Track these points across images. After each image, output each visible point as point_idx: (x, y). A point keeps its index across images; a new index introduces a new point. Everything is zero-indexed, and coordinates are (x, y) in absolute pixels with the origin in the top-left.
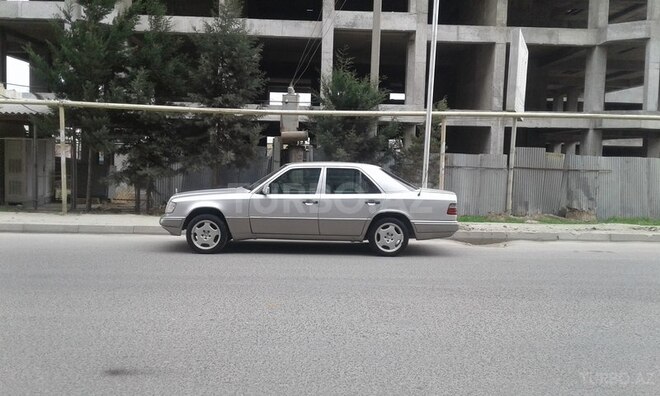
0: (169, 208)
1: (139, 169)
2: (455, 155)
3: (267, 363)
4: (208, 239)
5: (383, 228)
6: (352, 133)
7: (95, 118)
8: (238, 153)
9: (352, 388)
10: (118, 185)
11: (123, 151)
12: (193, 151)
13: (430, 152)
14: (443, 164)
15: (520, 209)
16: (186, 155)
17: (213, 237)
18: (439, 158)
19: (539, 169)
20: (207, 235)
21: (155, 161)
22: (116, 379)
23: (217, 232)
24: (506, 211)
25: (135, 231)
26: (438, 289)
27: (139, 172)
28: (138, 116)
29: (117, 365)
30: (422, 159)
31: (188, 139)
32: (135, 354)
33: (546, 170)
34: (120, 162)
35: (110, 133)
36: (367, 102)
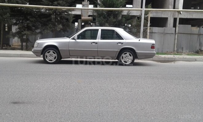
0: (35, 45)
1: (22, 32)
2: (154, 27)
3: (78, 100)
4: (52, 58)
5: (124, 54)
6: (112, 18)
7: (4, 10)
8: (63, 25)
9: (114, 109)
10: (14, 38)
11: (15, 24)
12: (45, 25)
13: (144, 26)
14: (148, 31)
15: (180, 50)
16: (42, 26)
17: (54, 57)
18: (147, 29)
19: (188, 34)
20: (51, 56)
21: (29, 28)
22: (16, 105)
23: (56, 55)
24: (174, 51)
25: (21, 56)
26: (148, 77)
27: (22, 33)
28: (22, 10)
29: (16, 100)
30: (140, 29)
31: (42, 19)
32: (24, 97)
33: (191, 34)
34: (14, 29)
35: (10, 16)
36: (118, 4)
